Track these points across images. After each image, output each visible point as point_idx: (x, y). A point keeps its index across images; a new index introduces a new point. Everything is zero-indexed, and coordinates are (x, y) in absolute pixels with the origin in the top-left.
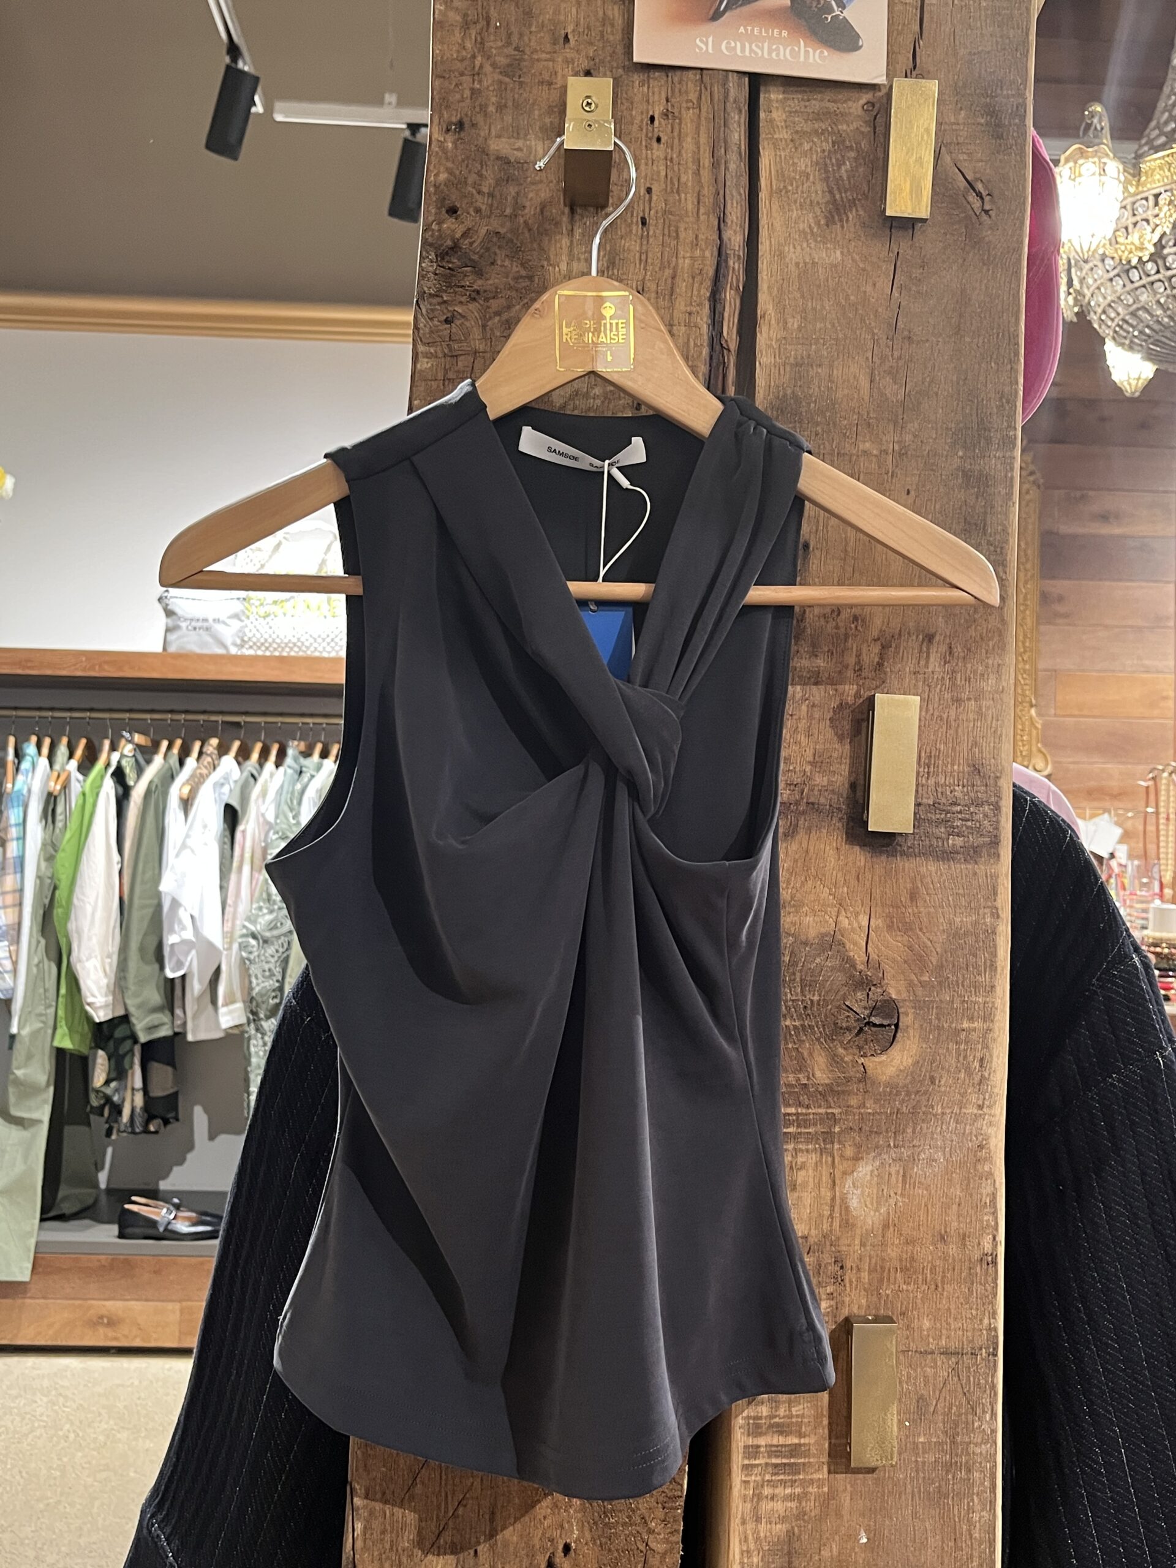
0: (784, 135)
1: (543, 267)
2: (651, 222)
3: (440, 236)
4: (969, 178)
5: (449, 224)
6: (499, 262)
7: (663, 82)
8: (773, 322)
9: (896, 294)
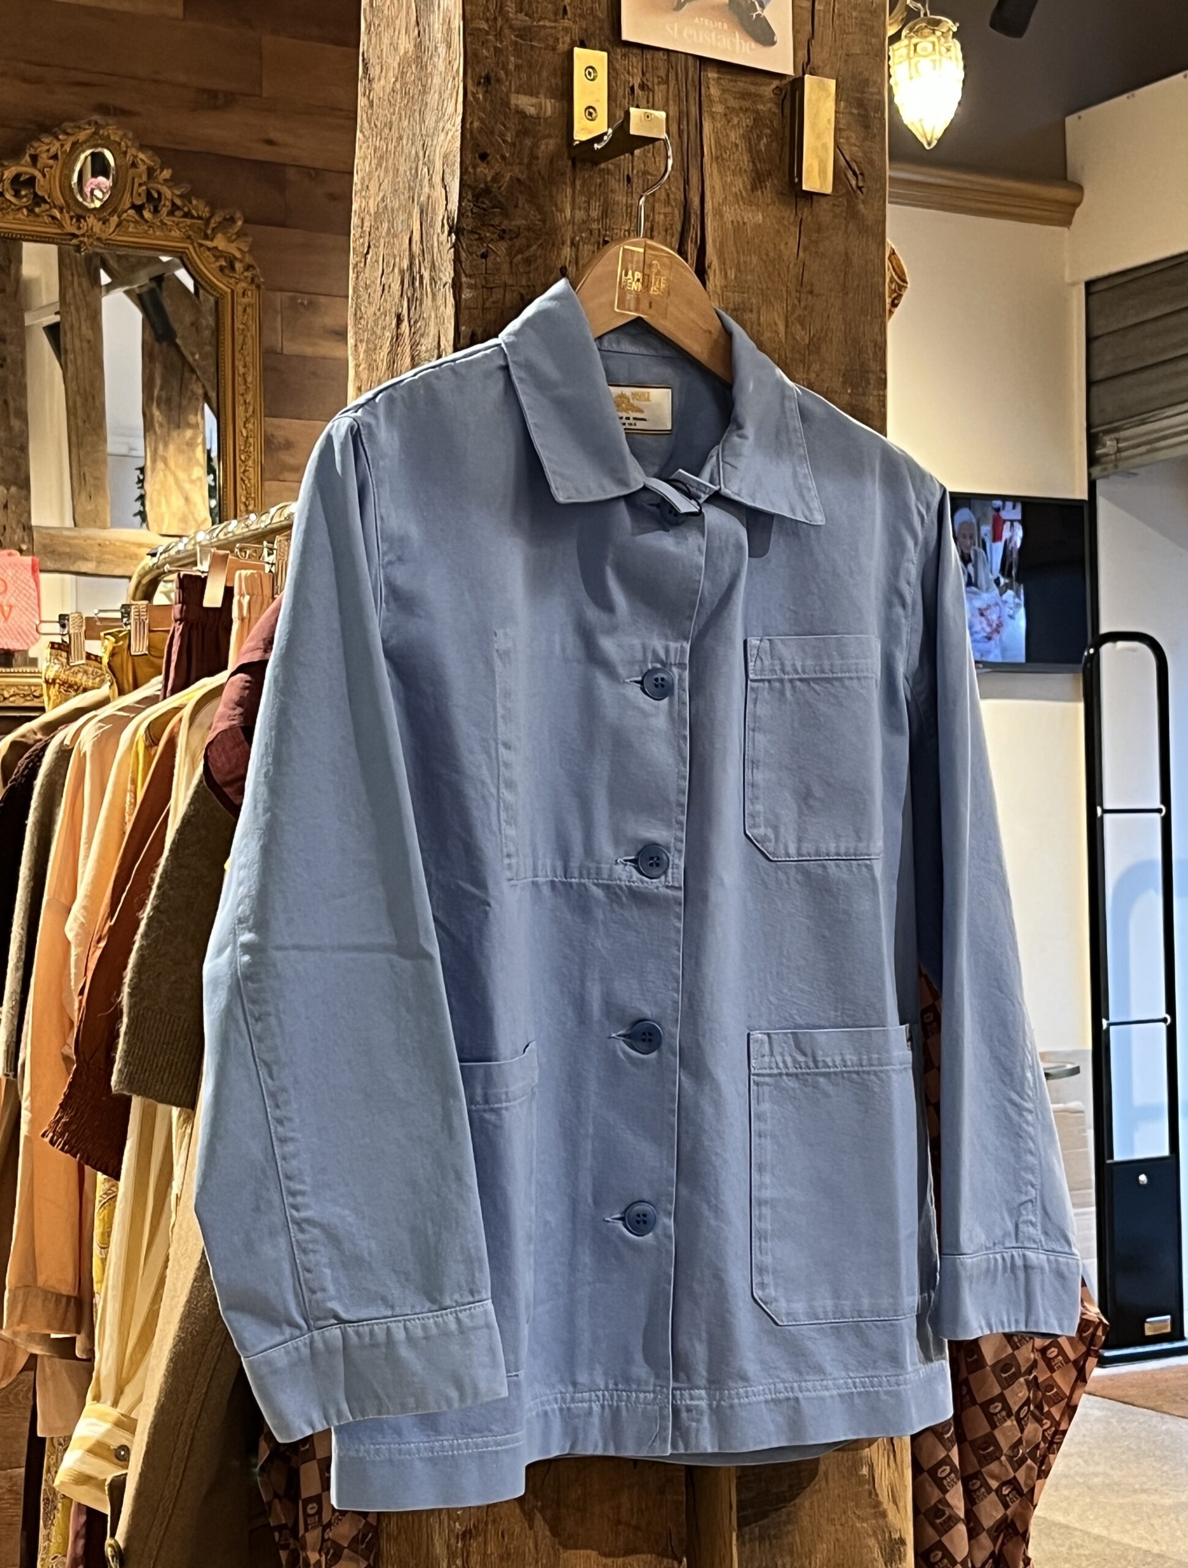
0: (719, 109)
1: (552, 212)
2: (635, 180)
3: (476, 180)
4: (848, 158)
5: (482, 169)
6: (520, 205)
7: (639, 58)
8: (717, 272)
9: (801, 254)
